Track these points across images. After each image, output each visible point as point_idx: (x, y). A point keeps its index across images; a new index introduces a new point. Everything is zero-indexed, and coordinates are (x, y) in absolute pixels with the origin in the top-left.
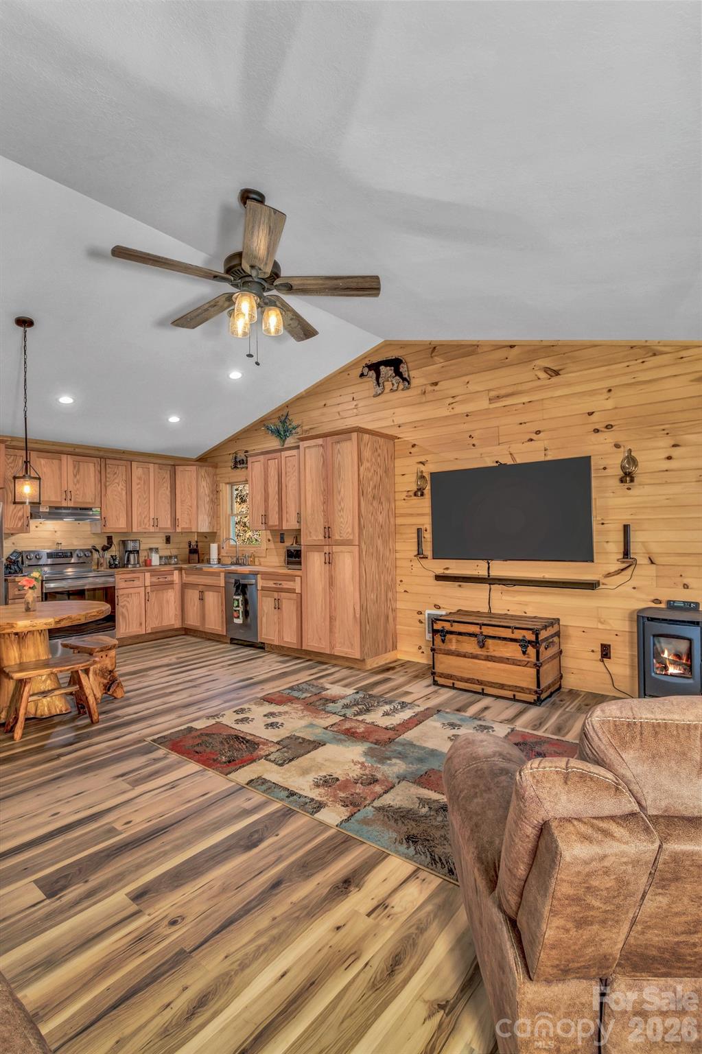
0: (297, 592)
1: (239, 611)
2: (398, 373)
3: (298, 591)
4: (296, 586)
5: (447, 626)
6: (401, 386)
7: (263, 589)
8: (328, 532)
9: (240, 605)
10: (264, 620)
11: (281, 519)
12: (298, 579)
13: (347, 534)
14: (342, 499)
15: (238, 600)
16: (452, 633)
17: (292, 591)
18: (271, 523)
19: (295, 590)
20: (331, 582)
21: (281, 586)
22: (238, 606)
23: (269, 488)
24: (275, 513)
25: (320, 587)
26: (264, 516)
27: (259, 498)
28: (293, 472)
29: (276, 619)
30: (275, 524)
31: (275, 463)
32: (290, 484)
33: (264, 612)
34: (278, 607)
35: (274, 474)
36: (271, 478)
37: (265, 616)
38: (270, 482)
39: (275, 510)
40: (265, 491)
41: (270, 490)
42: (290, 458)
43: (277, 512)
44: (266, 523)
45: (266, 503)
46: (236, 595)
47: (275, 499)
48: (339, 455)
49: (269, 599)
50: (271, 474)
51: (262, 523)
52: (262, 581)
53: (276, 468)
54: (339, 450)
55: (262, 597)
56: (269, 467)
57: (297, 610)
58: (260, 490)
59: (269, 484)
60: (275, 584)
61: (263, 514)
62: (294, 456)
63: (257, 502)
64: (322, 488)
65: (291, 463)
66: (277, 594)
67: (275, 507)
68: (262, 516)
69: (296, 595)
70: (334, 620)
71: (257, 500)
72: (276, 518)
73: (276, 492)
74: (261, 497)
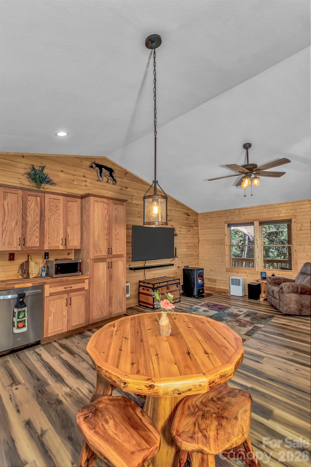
0: (85, 289)
1: (25, 320)
2: (111, 175)
3: (87, 288)
4: (86, 285)
5: (158, 285)
6: (112, 182)
7: (51, 294)
8: (110, 251)
9: (26, 315)
10: (51, 318)
11: (42, 242)
12: (87, 281)
13: (120, 251)
14: (118, 234)
15: (24, 311)
16: (160, 287)
17: (83, 289)
18: (29, 244)
19: (84, 288)
20: (110, 278)
21: (72, 289)
22: (24, 317)
23: (28, 217)
24: (35, 237)
25: (103, 282)
26: (23, 239)
27: (13, 224)
28: (56, 210)
29: (65, 313)
30: (35, 246)
31: (36, 200)
32: (53, 218)
33: (51, 312)
34: (69, 303)
35: (35, 208)
36: (31, 210)
37: (52, 315)
38: (29, 213)
39: (34, 235)
40: (23, 219)
41: (29, 219)
42: (53, 200)
43: (37, 237)
44: (24, 245)
45: (24, 229)
46: (22, 307)
47: (35, 227)
48: (116, 211)
49: (58, 300)
50: (31, 207)
51: (20, 245)
52: (50, 288)
53: (37, 204)
54: (116, 208)
55: (50, 302)
56: (29, 201)
57: (86, 300)
58: (15, 218)
59: (28, 214)
60: (65, 288)
61: (21, 237)
62: (58, 199)
63: (10, 227)
64: (106, 227)
65: (54, 203)
66: (67, 294)
67: (34, 233)
68: (20, 239)
69: (85, 291)
70: (112, 299)
71: (10, 225)
72: (36, 241)
73: (37, 222)
74: (16, 223)
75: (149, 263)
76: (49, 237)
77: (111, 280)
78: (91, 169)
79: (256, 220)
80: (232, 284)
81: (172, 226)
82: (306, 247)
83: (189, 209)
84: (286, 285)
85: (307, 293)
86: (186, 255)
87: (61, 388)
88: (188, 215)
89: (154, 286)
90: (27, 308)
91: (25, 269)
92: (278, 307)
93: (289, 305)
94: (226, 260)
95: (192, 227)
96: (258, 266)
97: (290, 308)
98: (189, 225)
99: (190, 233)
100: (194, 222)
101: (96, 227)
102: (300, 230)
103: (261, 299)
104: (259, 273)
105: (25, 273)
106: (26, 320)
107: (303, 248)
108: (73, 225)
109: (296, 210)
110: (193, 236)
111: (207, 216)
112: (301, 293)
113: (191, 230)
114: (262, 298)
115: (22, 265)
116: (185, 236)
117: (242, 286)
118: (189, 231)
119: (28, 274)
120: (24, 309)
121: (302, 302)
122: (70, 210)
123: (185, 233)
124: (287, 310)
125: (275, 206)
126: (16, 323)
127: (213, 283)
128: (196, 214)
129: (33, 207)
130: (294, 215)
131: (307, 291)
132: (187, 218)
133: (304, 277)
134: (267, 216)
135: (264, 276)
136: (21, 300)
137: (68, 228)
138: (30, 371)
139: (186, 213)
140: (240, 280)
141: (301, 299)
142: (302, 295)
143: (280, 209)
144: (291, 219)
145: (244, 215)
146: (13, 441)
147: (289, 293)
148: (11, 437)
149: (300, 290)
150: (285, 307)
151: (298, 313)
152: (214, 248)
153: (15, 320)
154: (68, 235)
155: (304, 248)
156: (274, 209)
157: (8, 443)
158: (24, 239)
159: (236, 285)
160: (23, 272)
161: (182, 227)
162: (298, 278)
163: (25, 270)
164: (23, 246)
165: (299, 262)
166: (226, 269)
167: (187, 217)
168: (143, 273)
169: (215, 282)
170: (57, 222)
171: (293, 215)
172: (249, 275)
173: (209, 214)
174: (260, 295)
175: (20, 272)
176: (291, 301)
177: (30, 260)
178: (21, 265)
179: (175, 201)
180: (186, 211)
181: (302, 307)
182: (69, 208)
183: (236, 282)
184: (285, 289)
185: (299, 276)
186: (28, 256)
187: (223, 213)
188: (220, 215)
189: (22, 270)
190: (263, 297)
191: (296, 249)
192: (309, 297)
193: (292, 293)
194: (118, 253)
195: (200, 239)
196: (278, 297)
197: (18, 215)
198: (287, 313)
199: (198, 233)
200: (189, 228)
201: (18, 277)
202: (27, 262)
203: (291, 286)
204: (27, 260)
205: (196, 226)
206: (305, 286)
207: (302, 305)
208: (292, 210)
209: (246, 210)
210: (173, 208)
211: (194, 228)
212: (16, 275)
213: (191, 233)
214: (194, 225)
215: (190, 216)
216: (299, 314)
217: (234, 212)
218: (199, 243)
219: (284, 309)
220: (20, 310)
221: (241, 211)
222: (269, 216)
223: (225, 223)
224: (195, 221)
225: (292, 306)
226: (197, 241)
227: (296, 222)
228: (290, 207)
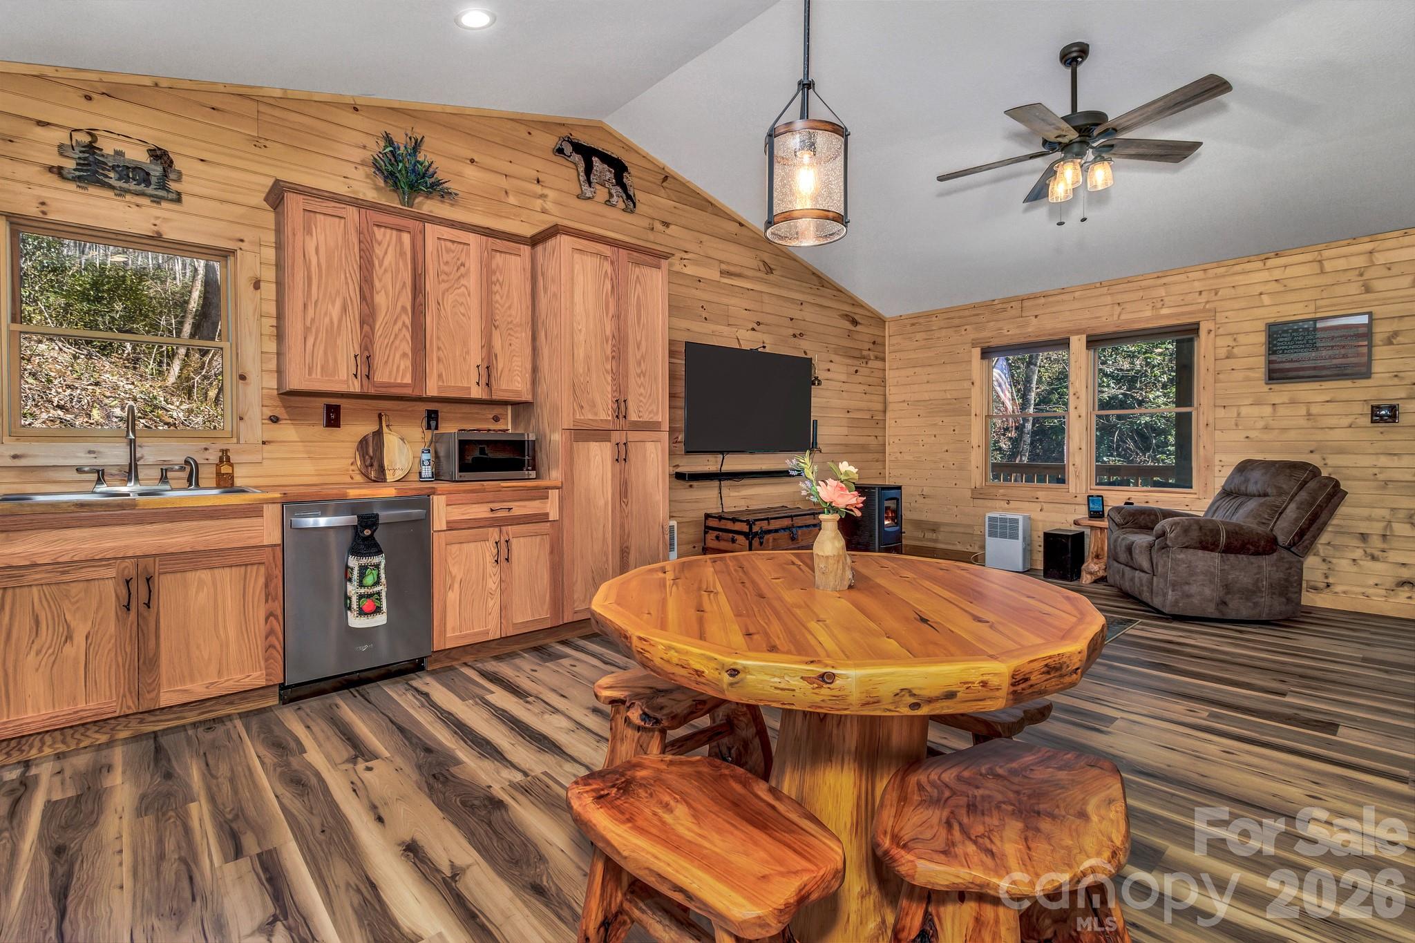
0: (550, 519)
1: (379, 593)
2: (620, 182)
3: (554, 515)
4: (551, 507)
5: (764, 525)
6: (621, 205)
7: (452, 526)
8: (620, 407)
9: (383, 579)
10: (453, 596)
11: (419, 371)
12: (554, 494)
13: (650, 413)
14: (643, 358)
15: (377, 566)
16: (769, 532)
17: (542, 518)
19: (547, 515)
20: (623, 490)
21: (511, 513)
22: (377, 583)
23: (377, 293)
24: (398, 356)
25: (601, 503)
26: (364, 359)
27: (335, 311)
28: (459, 278)
29: (492, 584)
30: (399, 381)
31: (400, 240)
32: (450, 301)
33: (453, 578)
34: (503, 557)
35: (397, 264)
36: (386, 271)
37: (456, 586)
38: (380, 280)
39: (396, 348)
40: (363, 297)
41: (380, 299)
42: (449, 244)
43: (404, 355)
44: (368, 377)
45: (366, 328)
46: (370, 555)
47: (399, 324)
48: (638, 285)
49: (472, 545)
50: (386, 263)
51: (356, 376)
52: (449, 508)
53: (402, 254)
54: (638, 277)
55: (449, 547)
56: (380, 244)
57: (552, 552)
58: (338, 292)
59: (377, 284)
60: (492, 510)
61: (358, 352)
62: (465, 244)
63: (327, 320)
64: (608, 332)
65: (452, 255)
66: (497, 529)
67: (397, 342)
68: (356, 356)
69: (549, 524)
70: (628, 553)
71: (326, 314)
72: (402, 367)
73: (404, 309)
74: (344, 309)
75: (734, 463)
76: (439, 360)
77: (626, 497)
78: (559, 159)
79: (1078, 332)
80: (992, 534)
81: (805, 353)
82: (1244, 411)
83: (855, 303)
84: (1178, 523)
85: (1249, 549)
86: (846, 445)
87: (498, 773)
88: (855, 322)
89: (751, 528)
90: (386, 559)
91: (371, 453)
92: (1146, 596)
93: (1186, 588)
94: (973, 463)
95: (864, 361)
96: (1077, 476)
97: (1189, 596)
98: (857, 354)
99: (859, 378)
100: (871, 346)
101: (580, 331)
102: (1227, 358)
103: (1086, 579)
104: (1082, 499)
105: (371, 465)
106: (384, 594)
107: (1235, 415)
108: (510, 326)
109: (1216, 294)
110: (866, 387)
111: (913, 325)
112: (1229, 549)
113: (863, 371)
114: (1089, 576)
115: (363, 444)
116: (845, 387)
117: (1024, 538)
118: (856, 371)
119: (382, 470)
120: (376, 560)
121: (1230, 577)
122: (501, 280)
123: (843, 377)
124: (1176, 602)
125: (1144, 283)
126: (354, 599)
127: (929, 535)
128: (880, 321)
129: (390, 264)
130: (1209, 310)
131: (1248, 543)
132: (850, 330)
133: (1236, 505)
134: (1115, 317)
135: (1097, 507)
136: (367, 532)
137: (496, 335)
138: (401, 730)
139: (847, 315)
140: (1016, 521)
141: (1226, 567)
142: (1232, 557)
143: (1162, 292)
144: (1198, 324)
145: (1036, 317)
146: (373, 886)
147: (1186, 547)
148: (368, 878)
149: (1223, 539)
150: (1170, 593)
151: (1211, 611)
152: (935, 424)
153: (352, 589)
154: (496, 356)
155: (1239, 414)
156: (1141, 293)
157: (358, 891)
158: (368, 358)
159: (1003, 536)
160: (368, 462)
161: (833, 357)
162: (1214, 508)
163: (371, 458)
164: (365, 381)
165: (1217, 462)
166: (972, 490)
167: (851, 327)
168: (716, 492)
169: (934, 531)
170: (464, 315)
171: (1204, 310)
172: (1045, 506)
173: (921, 320)
174: (1084, 567)
175: (359, 463)
176: (1192, 575)
177: (385, 429)
178: (361, 442)
179: (814, 273)
180: (847, 308)
181: (1227, 593)
182: (498, 273)
183: (1004, 529)
184: (1172, 535)
185: (1218, 504)
186: (380, 416)
187: (967, 313)
188: (957, 322)
189: (364, 457)
190: (1091, 573)
191: (1211, 421)
192: (1252, 563)
193: (1195, 548)
194: (646, 418)
195: (890, 398)
196: (1146, 565)
197: (347, 283)
198: (1176, 611)
199: (884, 381)
200: (856, 362)
201: (352, 478)
202: (378, 434)
203: (1195, 527)
204: (376, 428)
205: (876, 358)
206: (1241, 527)
207: (1228, 588)
208: (1200, 293)
209: (1042, 300)
210: (810, 299)
211: (872, 364)
212: (348, 470)
213: (861, 379)
214: (872, 354)
215: (859, 328)
216: (1216, 615)
217: (1005, 310)
218: (885, 412)
219: (1167, 600)
220: (364, 561)
221: (1026, 303)
222: (1123, 317)
223: (974, 346)
224: (874, 343)
225: (1194, 589)
226: (880, 407)
227: (1213, 333)
228: (1196, 284)
